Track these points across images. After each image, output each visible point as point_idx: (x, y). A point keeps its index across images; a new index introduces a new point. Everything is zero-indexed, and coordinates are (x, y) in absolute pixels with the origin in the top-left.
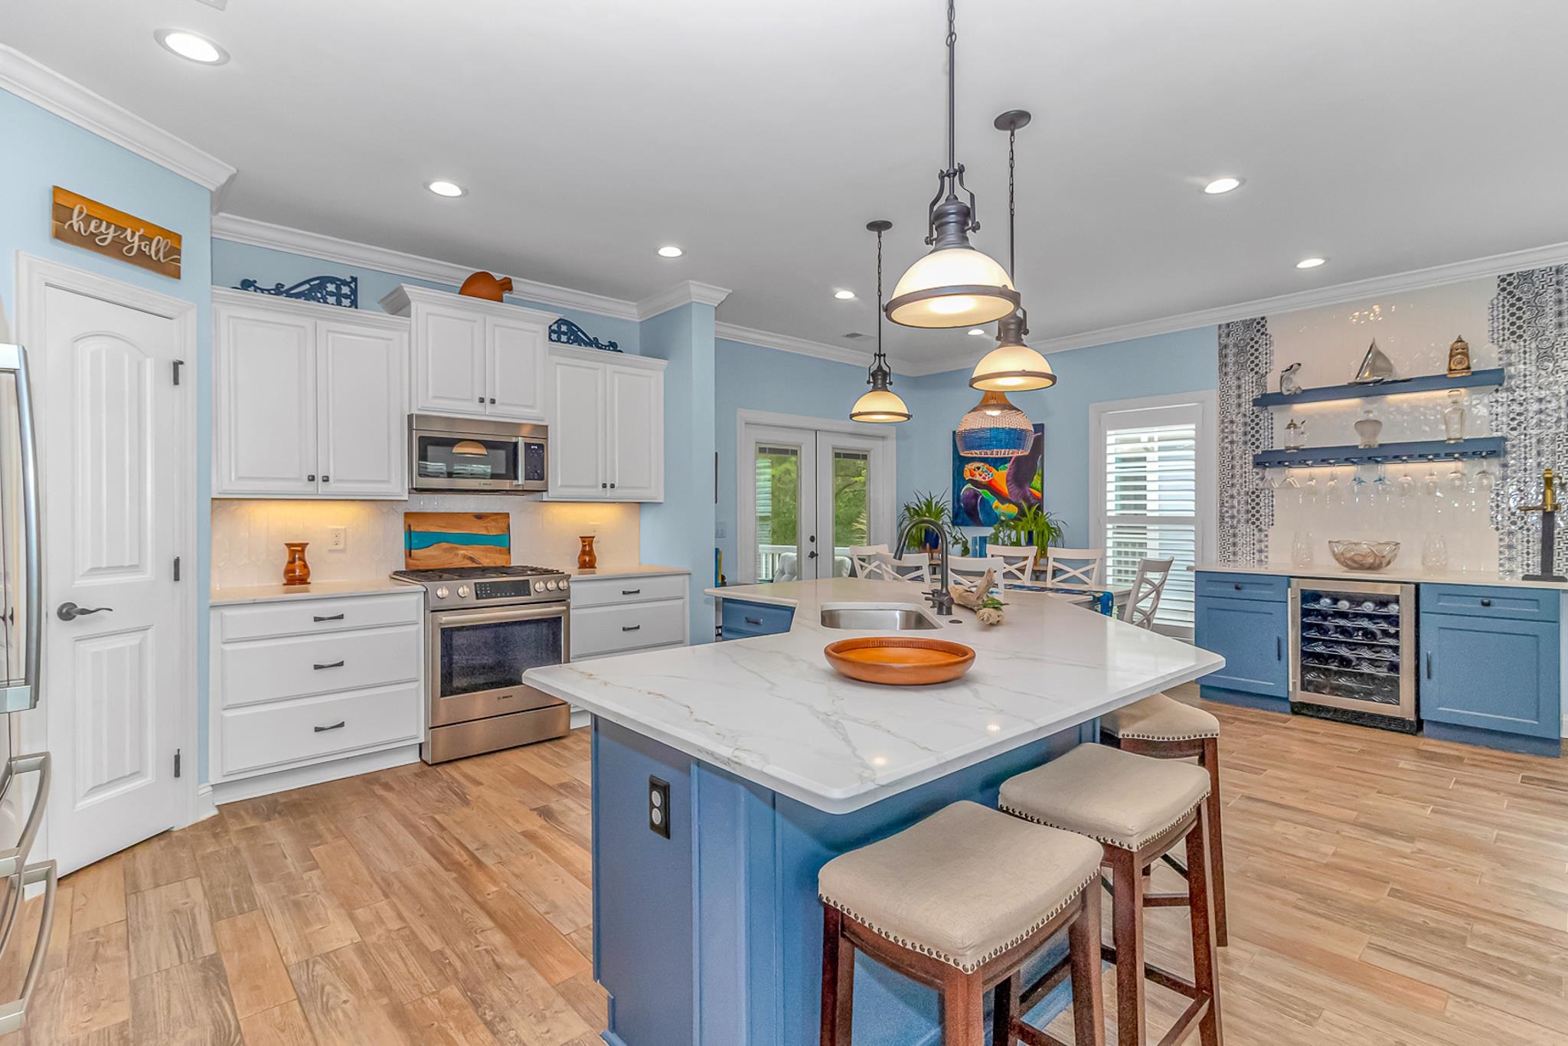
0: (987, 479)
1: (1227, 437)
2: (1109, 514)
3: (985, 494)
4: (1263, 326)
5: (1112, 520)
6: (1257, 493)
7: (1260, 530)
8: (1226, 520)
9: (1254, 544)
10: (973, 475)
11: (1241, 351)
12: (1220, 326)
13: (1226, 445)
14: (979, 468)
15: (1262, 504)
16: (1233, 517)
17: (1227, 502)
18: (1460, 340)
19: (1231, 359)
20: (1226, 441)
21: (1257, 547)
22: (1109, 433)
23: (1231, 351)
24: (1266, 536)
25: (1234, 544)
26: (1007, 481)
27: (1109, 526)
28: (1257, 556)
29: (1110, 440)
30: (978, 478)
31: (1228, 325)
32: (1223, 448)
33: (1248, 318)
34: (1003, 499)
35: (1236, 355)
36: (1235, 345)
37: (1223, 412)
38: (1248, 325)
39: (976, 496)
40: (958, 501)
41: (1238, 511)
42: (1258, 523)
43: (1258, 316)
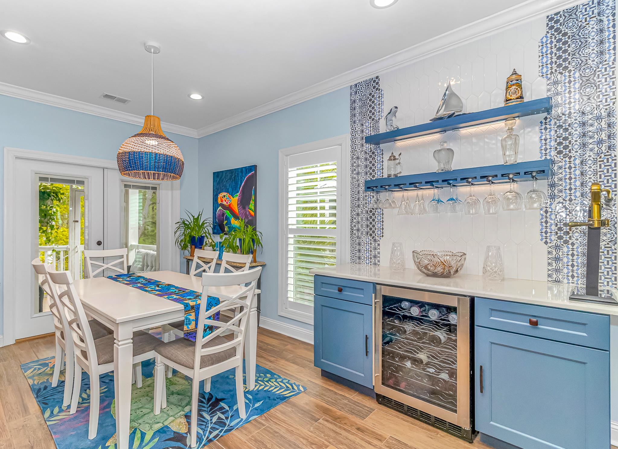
0: (228, 204)
1: (355, 170)
2: (290, 227)
3: (228, 213)
4: (377, 83)
5: (292, 231)
6: (373, 211)
7: (375, 241)
8: (354, 232)
9: (371, 251)
10: (222, 201)
11: (364, 105)
12: (351, 87)
13: (355, 176)
14: (224, 196)
15: (376, 220)
16: (358, 230)
17: (355, 219)
18: (514, 73)
19: (358, 110)
20: (355, 172)
21: (373, 253)
22: (289, 170)
23: (358, 105)
24: (379, 245)
25: (359, 251)
26: (238, 205)
27: (290, 236)
28: (373, 260)
29: (290, 174)
30: (224, 203)
31: (356, 85)
32: (353, 178)
33: (368, 78)
34: (236, 217)
35: (360, 107)
36: (360, 100)
37: (353, 151)
38: (367, 83)
39: (223, 214)
40: (215, 218)
41: (362, 225)
42: (373, 235)
43: (374, 76)
